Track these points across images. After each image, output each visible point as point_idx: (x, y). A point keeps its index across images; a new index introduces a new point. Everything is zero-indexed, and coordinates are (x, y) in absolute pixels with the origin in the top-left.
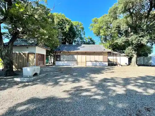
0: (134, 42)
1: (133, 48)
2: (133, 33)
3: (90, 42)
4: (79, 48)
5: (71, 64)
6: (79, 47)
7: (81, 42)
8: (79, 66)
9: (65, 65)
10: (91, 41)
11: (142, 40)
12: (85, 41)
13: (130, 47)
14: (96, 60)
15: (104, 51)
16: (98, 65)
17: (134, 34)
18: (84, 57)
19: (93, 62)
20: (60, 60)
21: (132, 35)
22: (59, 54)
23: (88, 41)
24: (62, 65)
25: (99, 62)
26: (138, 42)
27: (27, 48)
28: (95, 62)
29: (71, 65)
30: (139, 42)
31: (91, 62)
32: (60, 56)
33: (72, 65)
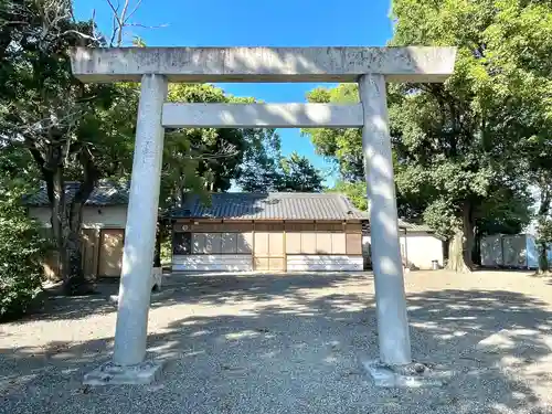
0: (449, 186)
1: (451, 207)
2: (442, 155)
3: (299, 176)
4: (259, 204)
5: (232, 265)
6: (259, 202)
7: (265, 175)
8: (262, 270)
9: (207, 269)
10: (304, 172)
11: (471, 180)
12: (279, 171)
13: (440, 204)
14: (321, 248)
15: (348, 217)
16: (328, 268)
17: (447, 157)
18: (277, 237)
19: (310, 257)
20: (189, 252)
21: (441, 162)
22: (185, 228)
23: (292, 172)
24: (195, 268)
25: (333, 257)
26: (462, 185)
27: (100, 212)
28: (318, 257)
29: (230, 268)
30: (464, 187)
31: (303, 257)
32: (188, 235)
33: (236, 268)
